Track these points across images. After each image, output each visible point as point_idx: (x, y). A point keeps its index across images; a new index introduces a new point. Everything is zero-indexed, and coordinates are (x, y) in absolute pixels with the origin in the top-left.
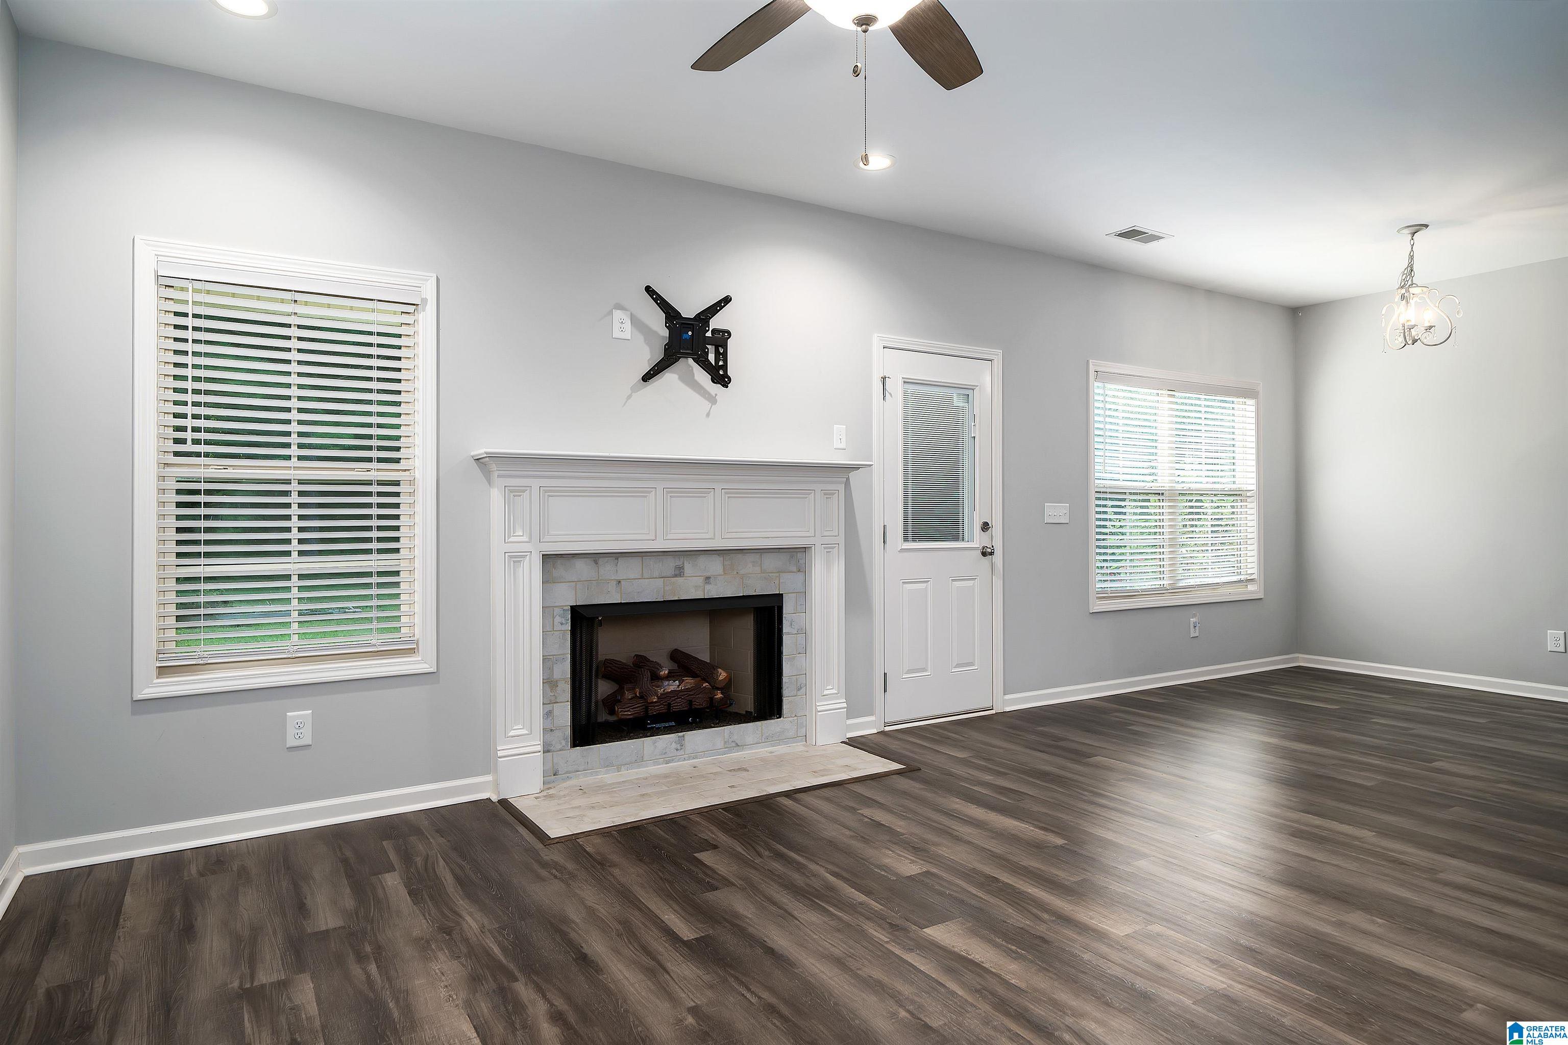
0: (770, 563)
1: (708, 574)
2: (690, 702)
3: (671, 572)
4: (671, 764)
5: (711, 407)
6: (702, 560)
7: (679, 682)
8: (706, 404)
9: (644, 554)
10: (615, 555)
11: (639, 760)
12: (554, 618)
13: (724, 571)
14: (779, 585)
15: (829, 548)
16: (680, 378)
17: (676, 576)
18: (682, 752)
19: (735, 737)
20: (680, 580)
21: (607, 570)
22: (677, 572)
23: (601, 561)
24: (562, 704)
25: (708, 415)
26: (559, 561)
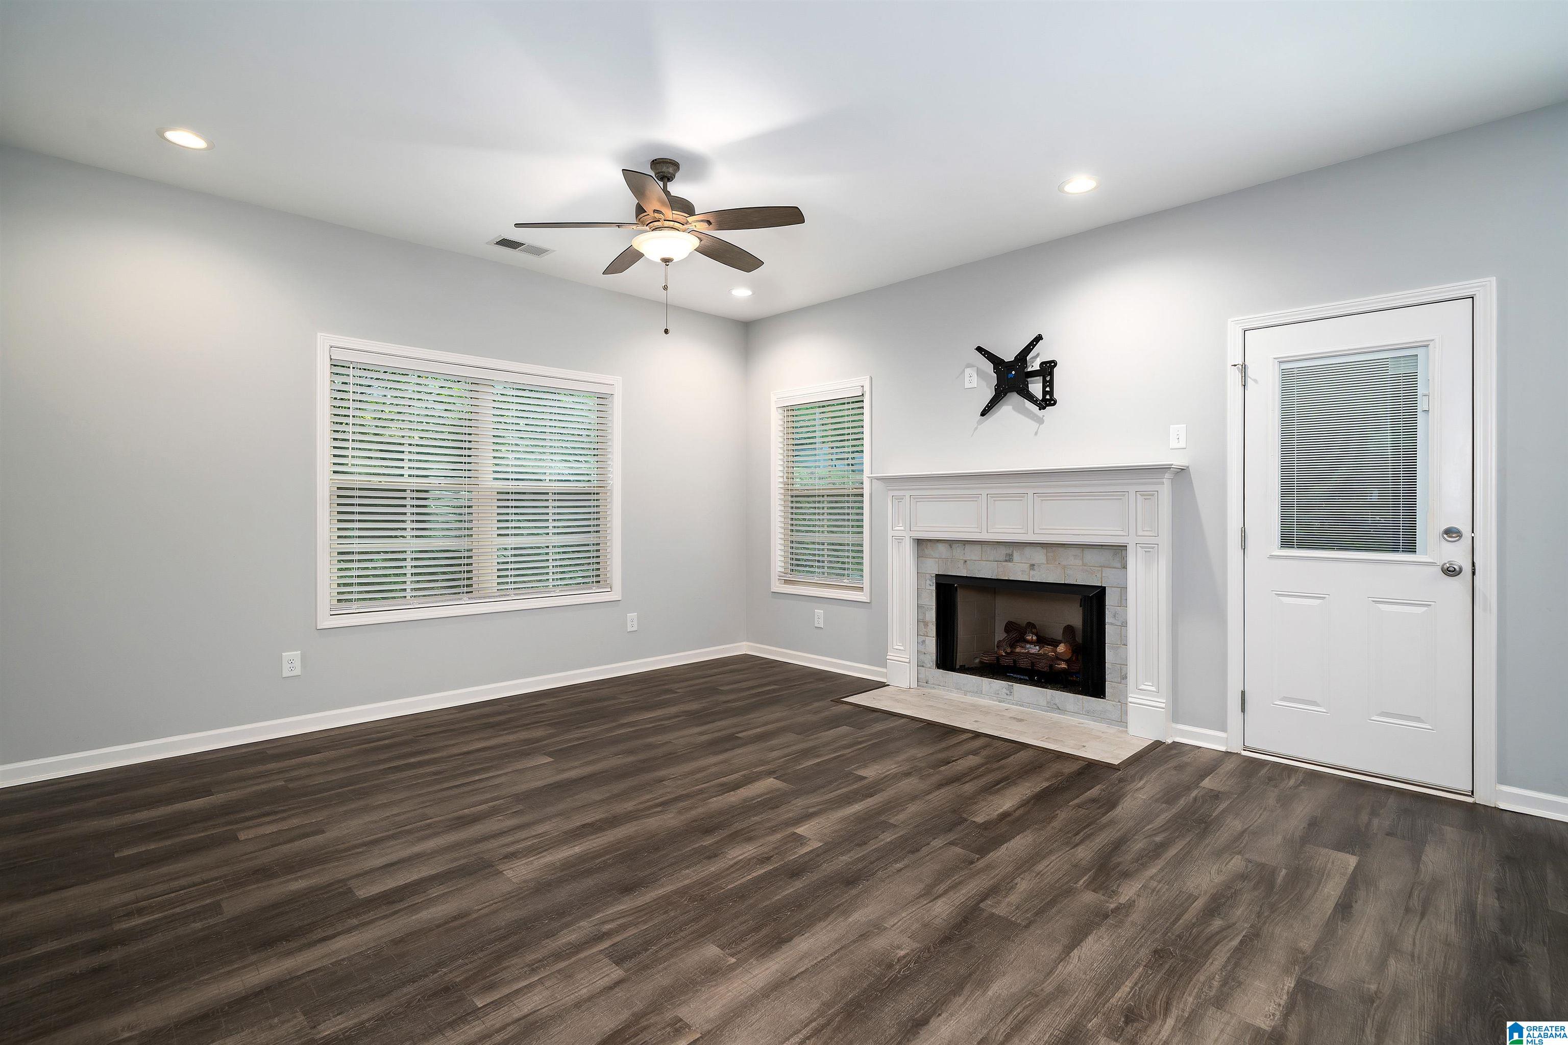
0: (1091, 557)
1: (1033, 562)
2: (1033, 664)
3: (1002, 558)
4: (1003, 704)
5: (1039, 426)
6: (1028, 551)
7: (1039, 647)
8: (1034, 425)
9: (983, 543)
10: (963, 542)
11: (979, 692)
12: (926, 581)
13: (1047, 561)
14: (1101, 578)
15: (1150, 549)
16: (1014, 408)
17: (1006, 561)
18: (1008, 697)
19: (1057, 701)
20: (1010, 564)
21: (958, 552)
22: (1007, 559)
23: (954, 546)
24: (931, 638)
25: (1036, 433)
26: (929, 544)
